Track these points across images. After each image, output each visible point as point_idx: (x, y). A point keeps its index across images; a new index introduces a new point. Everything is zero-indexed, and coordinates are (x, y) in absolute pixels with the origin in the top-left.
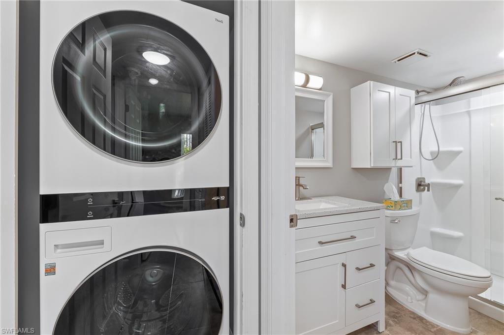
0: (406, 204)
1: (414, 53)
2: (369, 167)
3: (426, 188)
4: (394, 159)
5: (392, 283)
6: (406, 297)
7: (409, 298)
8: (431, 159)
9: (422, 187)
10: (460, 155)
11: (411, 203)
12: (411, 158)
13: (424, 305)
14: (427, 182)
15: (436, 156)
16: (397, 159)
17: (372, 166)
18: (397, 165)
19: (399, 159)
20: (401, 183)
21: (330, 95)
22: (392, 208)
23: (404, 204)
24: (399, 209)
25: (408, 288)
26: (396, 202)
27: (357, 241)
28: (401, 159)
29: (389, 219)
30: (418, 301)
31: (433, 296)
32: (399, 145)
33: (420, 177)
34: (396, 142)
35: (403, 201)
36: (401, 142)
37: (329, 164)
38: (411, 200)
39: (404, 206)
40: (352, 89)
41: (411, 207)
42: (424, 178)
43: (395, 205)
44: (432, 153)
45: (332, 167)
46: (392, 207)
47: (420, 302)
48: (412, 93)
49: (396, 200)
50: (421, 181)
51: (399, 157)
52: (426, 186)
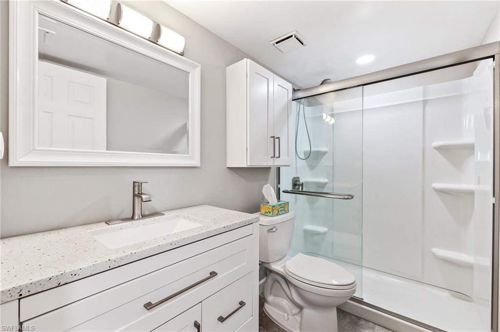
0: (284, 207)
1: (291, 36)
2: (246, 166)
3: (300, 187)
4: (272, 157)
5: (270, 298)
6: (282, 314)
7: (286, 315)
8: (304, 158)
9: (297, 187)
10: (326, 155)
11: (288, 206)
12: (288, 156)
13: (299, 319)
14: (301, 181)
15: (308, 155)
16: (274, 157)
17: (248, 165)
18: (275, 164)
19: (277, 158)
20: (279, 184)
21: (197, 67)
22: (269, 214)
23: (282, 208)
24: (277, 215)
25: (285, 303)
26: (273, 206)
27: (219, 277)
28: (279, 157)
29: (266, 229)
30: (294, 315)
31: (307, 311)
32: (277, 140)
33: (295, 176)
34: (273, 137)
35: (281, 205)
36: (279, 138)
37: (196, 162)
38: (288, 203)
39: (282, 210)
40: (227, 68)
41: (288, 210)
42: (299, 178)
43: (273, 210)
44: (305, 153)
45: (199, 165)
46: (270, 212)
47: (295, 316)
48: (290, 87)
49: (273, 205)
50: (296, 181)
51: (277, 155)
52: (301, 186)
